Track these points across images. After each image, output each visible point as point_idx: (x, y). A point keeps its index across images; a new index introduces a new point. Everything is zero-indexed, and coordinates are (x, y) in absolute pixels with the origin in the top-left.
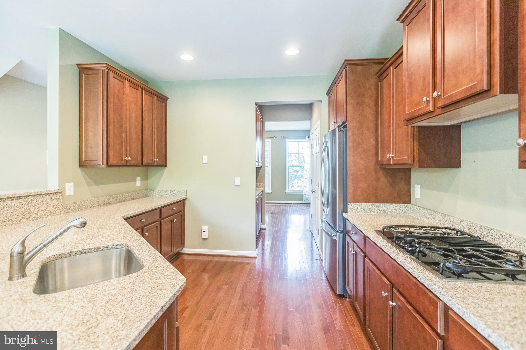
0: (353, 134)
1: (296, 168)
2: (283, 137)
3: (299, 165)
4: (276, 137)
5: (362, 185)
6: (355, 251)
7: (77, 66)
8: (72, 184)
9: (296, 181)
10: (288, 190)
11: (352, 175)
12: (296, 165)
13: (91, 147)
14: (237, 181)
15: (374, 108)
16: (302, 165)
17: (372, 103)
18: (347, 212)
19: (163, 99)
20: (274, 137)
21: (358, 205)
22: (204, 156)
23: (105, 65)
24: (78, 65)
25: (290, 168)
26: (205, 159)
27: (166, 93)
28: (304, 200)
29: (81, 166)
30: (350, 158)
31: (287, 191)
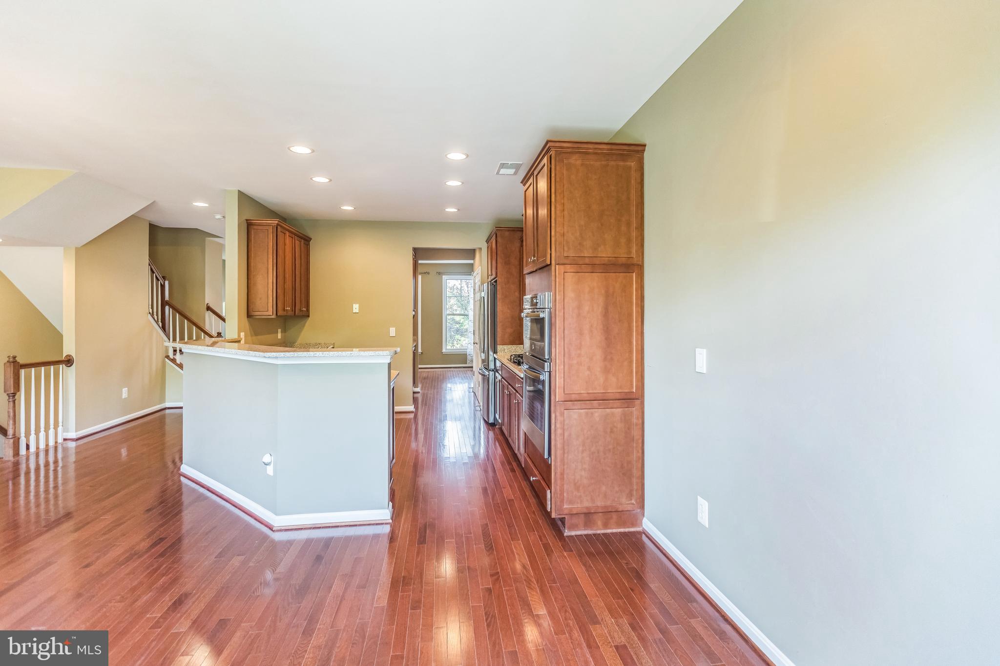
0: (502, 288)
1: (457, 318)
2: (439, 273)
3: (463, 313)
4: (428, 273)
5: (509, 330)
6: (509, 392)
7: (245, 221)
8: (244, 333)
9: (458, 337)
10: (446, 349)
11: (501, 322)
12: (458, 312)
13: (260, 299)
14: (392, 332)
15: (518, 267)
16: (466, 313)
17: (517, 263)
18: (497, 353)
19: (307, 240)
20: (425, 273)
21: (505, 347)
22: (354, 305)
23: (277, 222)
24: (247, 220)
25: (449, 317)
26: (356, 308)
27: (310, 234)
28: (468, 362)
29: (248, 317)
30: (499, 307)
31: (444, 350)
